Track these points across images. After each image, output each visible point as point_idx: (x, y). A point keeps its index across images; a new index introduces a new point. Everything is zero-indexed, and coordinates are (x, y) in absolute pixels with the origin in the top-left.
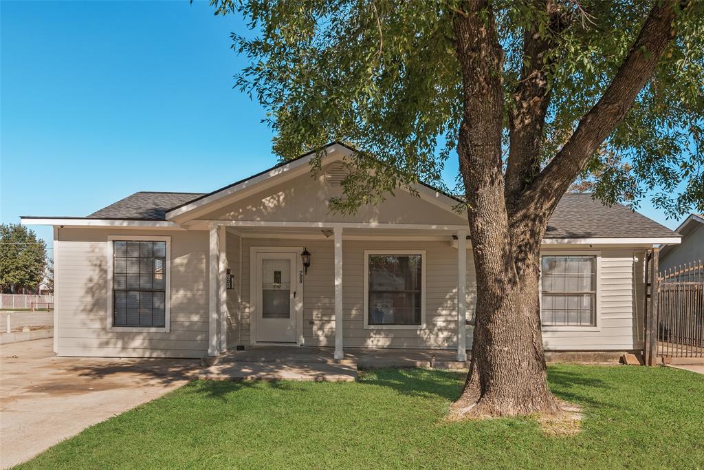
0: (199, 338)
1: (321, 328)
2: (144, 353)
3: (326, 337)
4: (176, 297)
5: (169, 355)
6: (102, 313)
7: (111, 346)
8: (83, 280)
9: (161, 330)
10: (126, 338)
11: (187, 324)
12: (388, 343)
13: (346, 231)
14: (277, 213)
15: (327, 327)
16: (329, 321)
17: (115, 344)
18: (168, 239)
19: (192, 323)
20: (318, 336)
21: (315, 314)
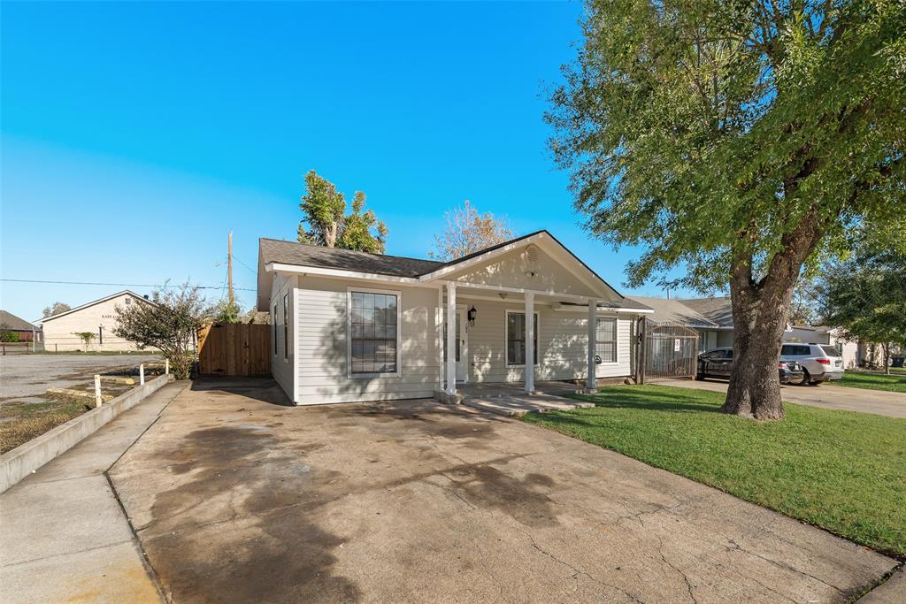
0: (424, 380)
1: (479, 368)
2: (380, 396)
3: (483, 375)
4: (405, 345)
5: (402, 396)
6: (342, 360)
7: (351, 391)
8: (324, 323)
9: (394, 375)
10: (365, 383)
11: (414, 369)
12: (519, 378)
13: (536, 297)
14: (493, 280)
15: (483, 367)
16: (484, 363)
17: (354, 389)
18: (399, 293)
19: (419, 369)
20: (477, 376)
21: (476, 359)
